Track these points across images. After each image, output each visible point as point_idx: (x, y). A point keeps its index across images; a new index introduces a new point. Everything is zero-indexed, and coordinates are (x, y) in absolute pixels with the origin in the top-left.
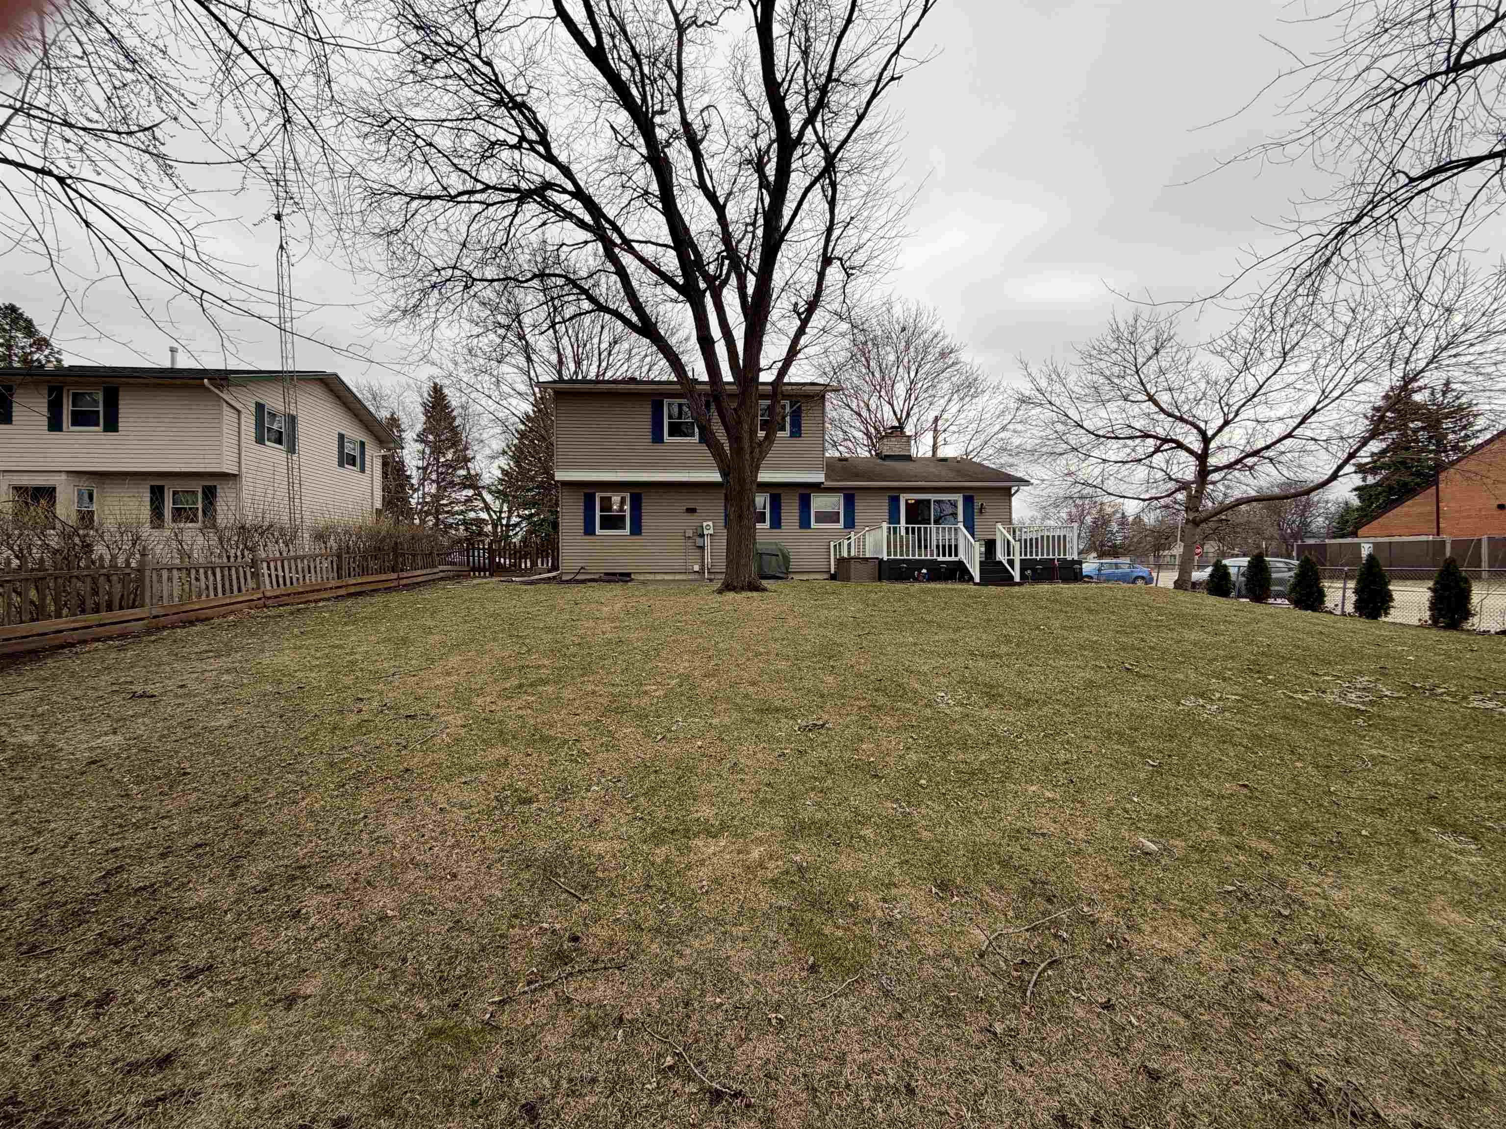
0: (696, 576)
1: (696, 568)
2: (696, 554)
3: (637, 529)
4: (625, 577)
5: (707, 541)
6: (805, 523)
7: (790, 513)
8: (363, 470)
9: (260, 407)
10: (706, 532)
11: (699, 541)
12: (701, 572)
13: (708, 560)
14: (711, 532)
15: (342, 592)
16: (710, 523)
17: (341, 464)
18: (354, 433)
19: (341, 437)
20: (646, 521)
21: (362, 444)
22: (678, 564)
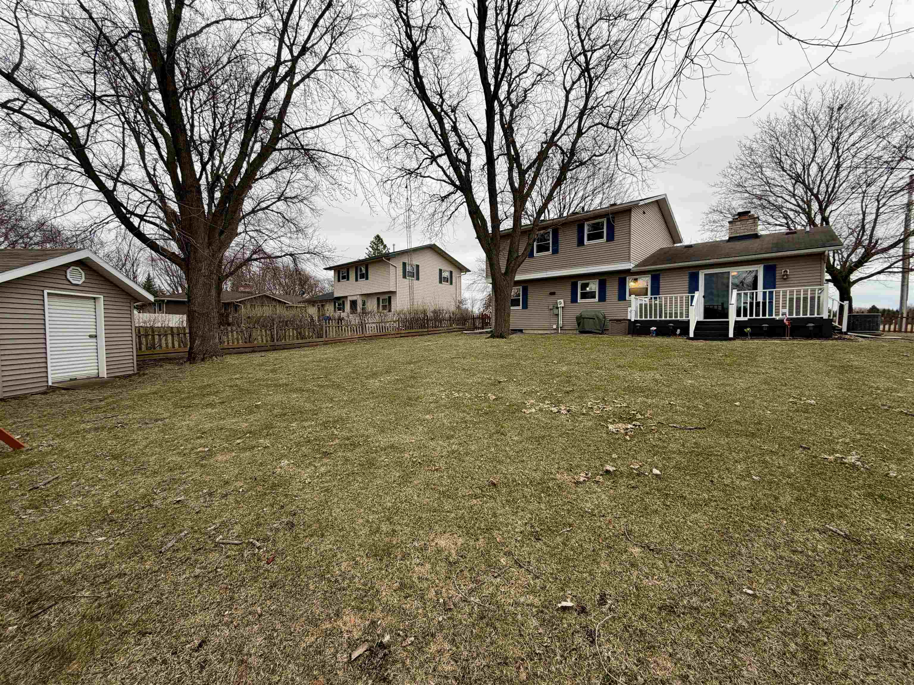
0: (555, 331)
1: (555, 327)
2: (554, 320)
3: (525, 306)
4: (521, 331)
5: (560, 310)
6: (622, 297)
7: (612, 291)
8: (451, 283)
9: (404, 264)
10: (559, 306)
11: (556, 311)
12: (557, 329)
13: (560, 322)
14: (562, 305)
15: (399, 336)
16: (562, 301)
17: (440, 282)
18: (447, 268)
19: (440, 271)
20: (530, 301)
21: (451, 273)
22: (547, 325)
